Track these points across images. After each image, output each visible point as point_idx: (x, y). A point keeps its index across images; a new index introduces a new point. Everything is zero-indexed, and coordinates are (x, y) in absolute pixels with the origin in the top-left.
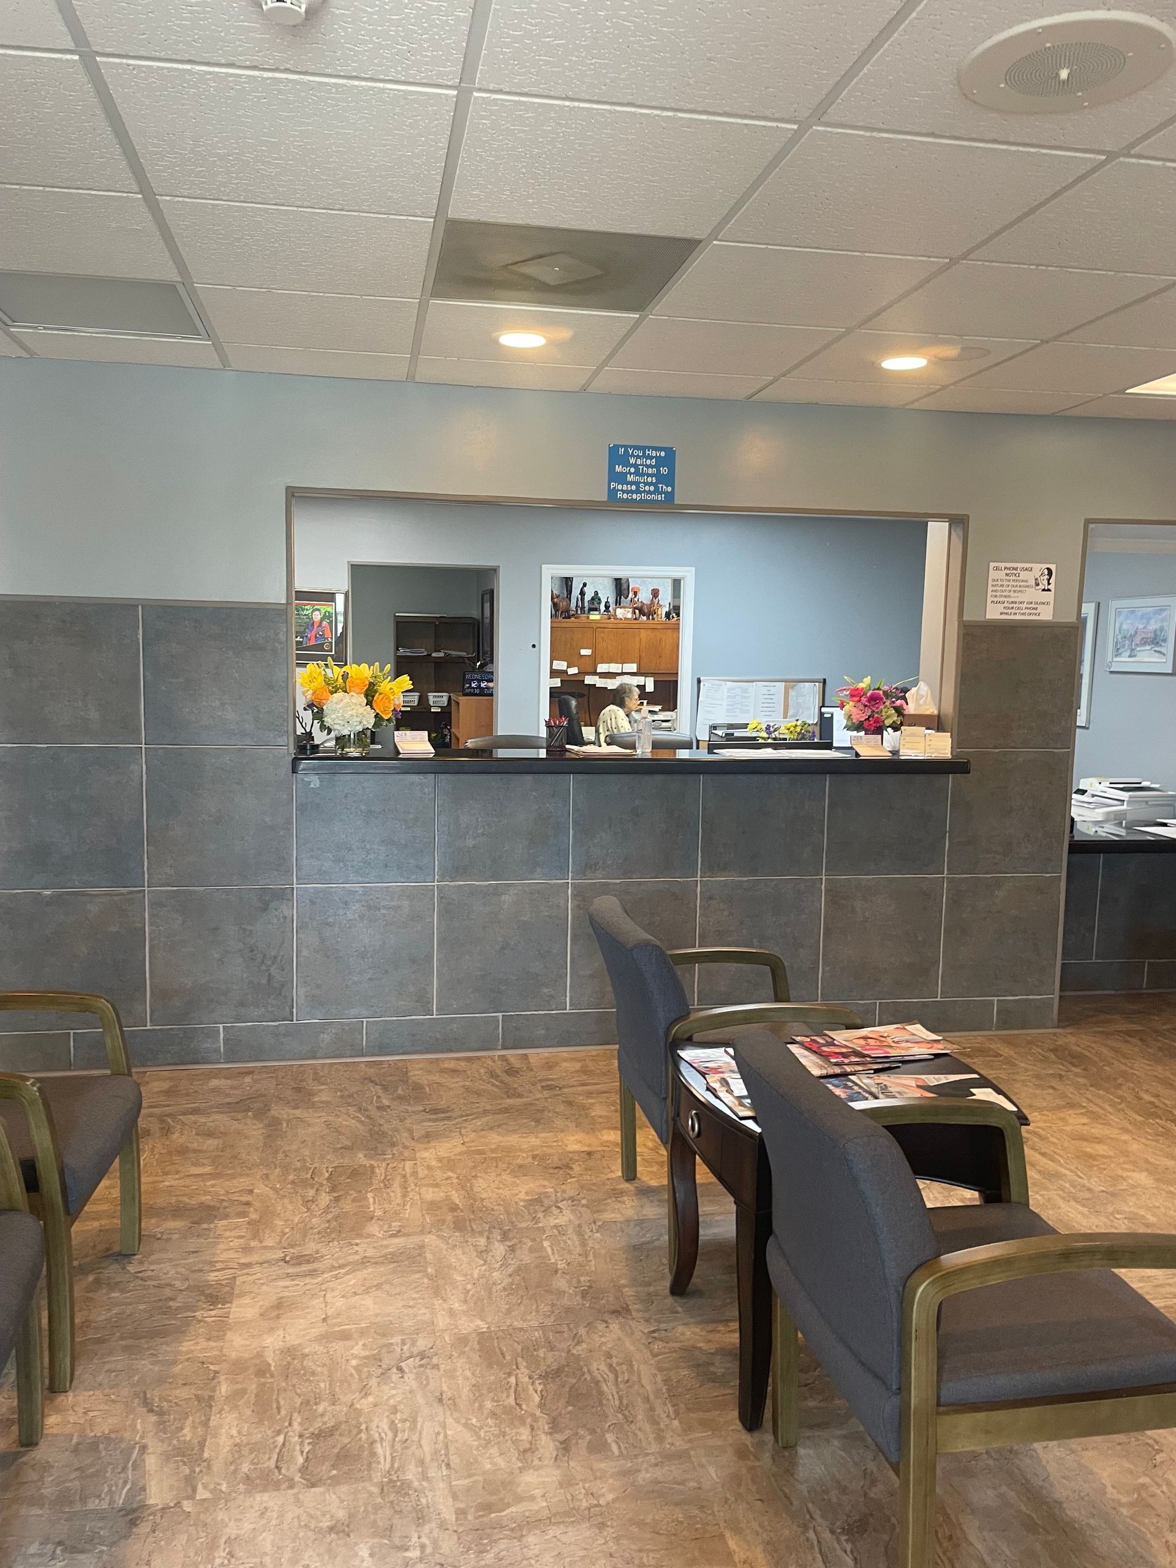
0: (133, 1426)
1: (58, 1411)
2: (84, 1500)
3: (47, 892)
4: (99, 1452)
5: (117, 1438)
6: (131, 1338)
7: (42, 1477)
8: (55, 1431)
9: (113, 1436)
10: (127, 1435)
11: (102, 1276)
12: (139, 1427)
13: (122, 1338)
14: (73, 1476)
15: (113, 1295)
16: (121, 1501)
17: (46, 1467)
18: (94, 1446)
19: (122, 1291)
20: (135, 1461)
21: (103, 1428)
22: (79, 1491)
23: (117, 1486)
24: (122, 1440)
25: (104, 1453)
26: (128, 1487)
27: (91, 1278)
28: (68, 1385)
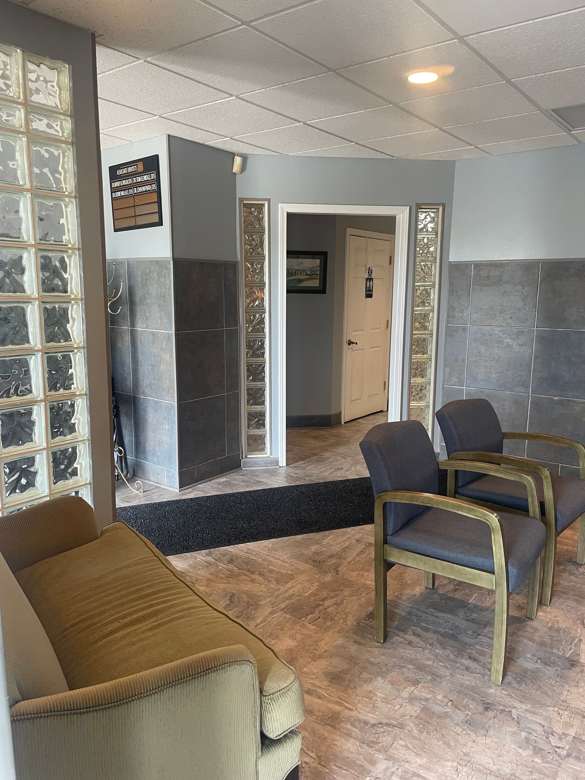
0: (576, 630)
1: (544, 612)
2: (551, 648)
3: (556, 398)
4: (560, 634)
5: (568, 632)
6: (579, 597)
7: (534, 633)
8: (541, 618)
9: (566, 630)
10: (573, 632)
11: (567, 568)
12: (579, 631)
13: (574, 595)
14: (547, 637)
15: (571, 577)
16: (568, 655)
17: (536, 630)
18: (558, 630)
19: (576, 577)
20: (576, 643)
21: (563, 625)
22: (550, 644)
23: (567, 649)
24: (571, 633)
25: (562, 634)
26: (572, 651)
27: (562, 567)
28: (548, 603)
